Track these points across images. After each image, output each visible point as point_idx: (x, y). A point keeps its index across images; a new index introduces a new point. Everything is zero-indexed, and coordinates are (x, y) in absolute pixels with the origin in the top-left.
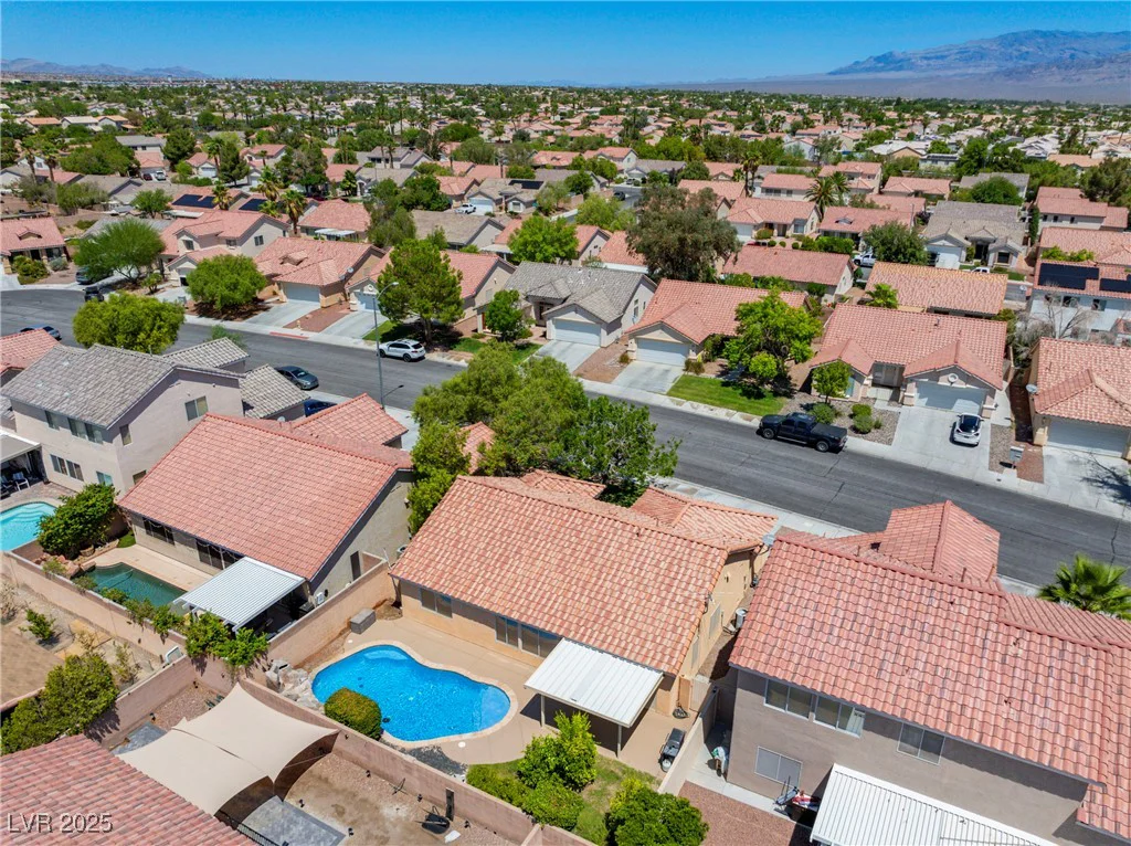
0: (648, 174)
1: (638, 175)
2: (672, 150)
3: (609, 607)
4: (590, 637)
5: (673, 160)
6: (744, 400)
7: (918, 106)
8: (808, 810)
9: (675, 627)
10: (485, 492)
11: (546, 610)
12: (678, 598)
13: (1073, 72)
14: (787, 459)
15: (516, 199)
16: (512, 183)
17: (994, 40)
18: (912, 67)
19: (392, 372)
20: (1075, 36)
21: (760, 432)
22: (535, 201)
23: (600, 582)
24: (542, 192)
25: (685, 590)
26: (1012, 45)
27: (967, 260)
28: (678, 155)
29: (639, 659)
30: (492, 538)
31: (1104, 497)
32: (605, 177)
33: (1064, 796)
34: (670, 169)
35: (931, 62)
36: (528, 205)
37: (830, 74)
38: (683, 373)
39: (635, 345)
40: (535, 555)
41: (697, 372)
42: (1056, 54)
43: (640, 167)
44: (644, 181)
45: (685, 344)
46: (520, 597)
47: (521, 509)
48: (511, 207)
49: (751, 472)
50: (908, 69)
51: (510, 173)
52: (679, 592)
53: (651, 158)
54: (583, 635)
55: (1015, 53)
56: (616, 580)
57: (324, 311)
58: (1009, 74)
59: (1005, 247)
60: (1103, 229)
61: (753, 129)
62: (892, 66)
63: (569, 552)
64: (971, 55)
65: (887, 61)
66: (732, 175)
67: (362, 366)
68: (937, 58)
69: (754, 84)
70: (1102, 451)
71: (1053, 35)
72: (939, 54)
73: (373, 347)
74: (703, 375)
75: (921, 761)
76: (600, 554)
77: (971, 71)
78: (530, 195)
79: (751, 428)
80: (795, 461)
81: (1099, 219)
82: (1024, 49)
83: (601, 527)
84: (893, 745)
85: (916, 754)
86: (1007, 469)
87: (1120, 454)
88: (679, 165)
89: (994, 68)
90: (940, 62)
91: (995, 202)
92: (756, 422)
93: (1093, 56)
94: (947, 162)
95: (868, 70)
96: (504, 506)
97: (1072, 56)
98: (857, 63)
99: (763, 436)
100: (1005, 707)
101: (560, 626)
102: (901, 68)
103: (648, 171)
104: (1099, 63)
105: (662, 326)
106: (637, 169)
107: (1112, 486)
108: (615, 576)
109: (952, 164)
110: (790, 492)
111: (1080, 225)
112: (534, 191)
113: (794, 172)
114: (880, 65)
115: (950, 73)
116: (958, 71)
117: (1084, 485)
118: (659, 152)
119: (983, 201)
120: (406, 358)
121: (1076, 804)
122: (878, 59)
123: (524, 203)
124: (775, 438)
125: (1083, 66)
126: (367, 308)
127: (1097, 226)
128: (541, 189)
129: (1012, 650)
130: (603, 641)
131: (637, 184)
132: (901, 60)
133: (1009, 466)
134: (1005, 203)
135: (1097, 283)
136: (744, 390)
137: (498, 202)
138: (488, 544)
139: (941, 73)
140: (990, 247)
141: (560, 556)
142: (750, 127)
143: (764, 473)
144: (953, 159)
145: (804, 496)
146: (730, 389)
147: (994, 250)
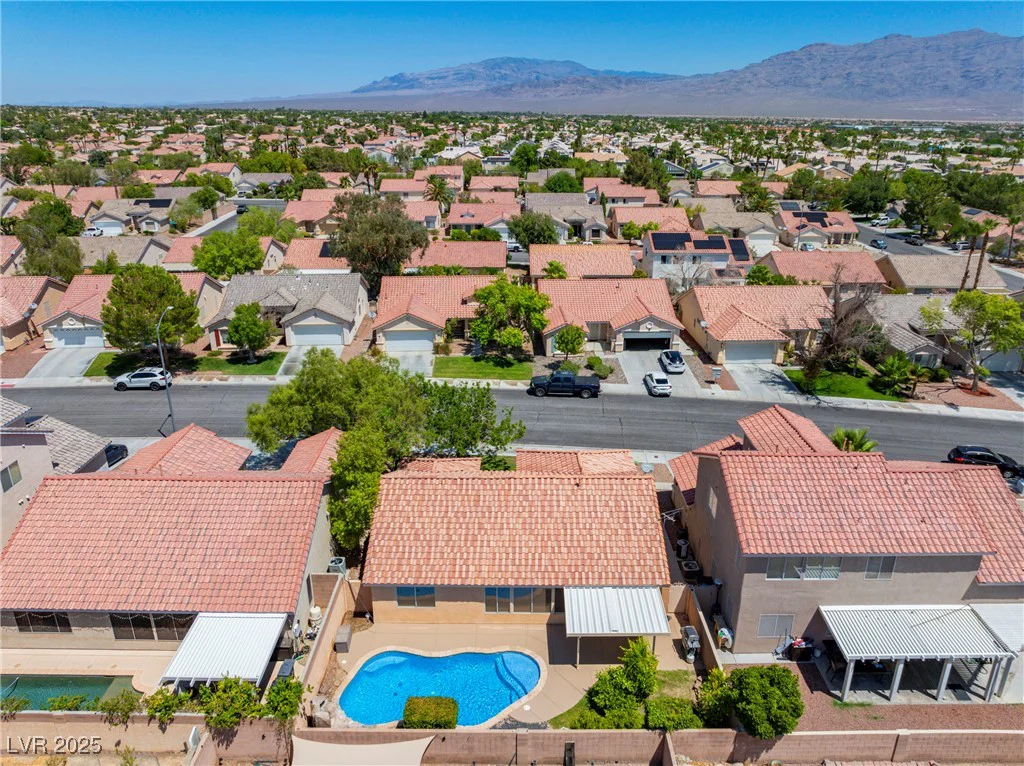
0: (258, 187)
1: (248, 188)
2: (274, 163)
3: (588, 550)
4: (587, 579)
5: (277, 172)
6: (499, 370)
7: (443, 117)
8: (807, 648)
9: (650, 549)
10: (416, 484)
11: (536, 568)
12: (639, 526)
13: (541, 90)
14: (567, 409)
15: (148, 218)
16: (137, 203)
17: (480, 64)
18: (421, 86)
19: (148, 403)
20: (536, 62)
21: (531, 392)
22: (168, 219)
23: (569, 531)
24: (173, 208)
25: (639, 517)
26: (493, 69)
27: (570, 238)
28: (281, 167)
29: (637, 583)
30: (449, 523)
31: (779, 391)
32: (222, 191)
33: (968, 571)
34: (279, 181)
35: (436, 81)
36: (163, 223)
37: (355, 91)
38: (434, 356)
39: (383, 338)
40: (498, 526)
41: (447, 354)
42: (525, 77)
43: (249, 180)
44: (255, 193)
45: (431, 329)
46: (506, 566)
47: (461, 490)
48: (144, 227)
49: (551, 425)
50: (417, 87)
51: (126, 192)
52: (636, 521)
53: (255, 171)
54: (581, 579)
55: (497, 75)
56: (581, 526)
57: (12, 354)
58: (496, 91)
59: (597, 225)
60: (645, 206)
61: (323, 141)
62: (404, 85)
63: (527, 515)
64: (466, 76)
65: (399, 80)
66: (339, 183)
67: (106, 404)
68: (440, 78)
69: (289, 102)
70: (761, 361)
71: (521, 61)
72: (441, 75)
73: (105, 381)
74: (452, 355)
75: (881, 582)
76: (555, 509)
77: (467, 89)
78: (161, 213)
79: (520, 392)
80: (574, 409)
81: (641, 199)
82: (503, 72)
83: (543, 487)
84: (860, 577)
85: (876, 577)
86: (712, 385)
87: (770, 361)
88: (286, 176)
89: (483, 87)
90: (441, 81)
91: (565, 192)
92: (522, 385)
93: (551, 78)
94: (503, 163)
95: (386, 88)
96: (444, 493)
97: (537, 78)
98: (375, 83)
99: (537, 396)
100: (923, 525)
101: (557, 578)
102: (412, 87)
103: (257, 184)
104: (557, 83)
105: (409, 318)
106: (246, 182)
107: (779, 383)
108: (578, 523)
109: (507, 164)
110: (590, 434)
111: (630, 204)
112: (165, 209)
113: (395, 177)
114: (396, 84)
115: (452, 90)
116: (456, 89)
117: (763, 385)
118: (262, 166)
119: (555, 192)
120: (154, 387)
121: (975, 573)
122: (393, 79)
123: (158, 222)
124: (546, 395)
125: (546, 85)
126: (66, 344)
127: (641, 204)
128: (171, 206)
129: (906, 487)
130: (600, 579)
131: (249, 197)
132: (412, 80)
133: (713, 382)
134: (571, 192)
135: (692, 244)
136: (495, 362)
137: (127, 223)
138: (448, 528)
139: (446, 91)
140: (585, 226)
141: (521, 521)
142: (320, 139)
143: (559, 423)
144: (507, 160)
145: (602, 435)
146: (483, 362)
147: (588, 228)
